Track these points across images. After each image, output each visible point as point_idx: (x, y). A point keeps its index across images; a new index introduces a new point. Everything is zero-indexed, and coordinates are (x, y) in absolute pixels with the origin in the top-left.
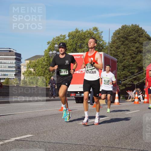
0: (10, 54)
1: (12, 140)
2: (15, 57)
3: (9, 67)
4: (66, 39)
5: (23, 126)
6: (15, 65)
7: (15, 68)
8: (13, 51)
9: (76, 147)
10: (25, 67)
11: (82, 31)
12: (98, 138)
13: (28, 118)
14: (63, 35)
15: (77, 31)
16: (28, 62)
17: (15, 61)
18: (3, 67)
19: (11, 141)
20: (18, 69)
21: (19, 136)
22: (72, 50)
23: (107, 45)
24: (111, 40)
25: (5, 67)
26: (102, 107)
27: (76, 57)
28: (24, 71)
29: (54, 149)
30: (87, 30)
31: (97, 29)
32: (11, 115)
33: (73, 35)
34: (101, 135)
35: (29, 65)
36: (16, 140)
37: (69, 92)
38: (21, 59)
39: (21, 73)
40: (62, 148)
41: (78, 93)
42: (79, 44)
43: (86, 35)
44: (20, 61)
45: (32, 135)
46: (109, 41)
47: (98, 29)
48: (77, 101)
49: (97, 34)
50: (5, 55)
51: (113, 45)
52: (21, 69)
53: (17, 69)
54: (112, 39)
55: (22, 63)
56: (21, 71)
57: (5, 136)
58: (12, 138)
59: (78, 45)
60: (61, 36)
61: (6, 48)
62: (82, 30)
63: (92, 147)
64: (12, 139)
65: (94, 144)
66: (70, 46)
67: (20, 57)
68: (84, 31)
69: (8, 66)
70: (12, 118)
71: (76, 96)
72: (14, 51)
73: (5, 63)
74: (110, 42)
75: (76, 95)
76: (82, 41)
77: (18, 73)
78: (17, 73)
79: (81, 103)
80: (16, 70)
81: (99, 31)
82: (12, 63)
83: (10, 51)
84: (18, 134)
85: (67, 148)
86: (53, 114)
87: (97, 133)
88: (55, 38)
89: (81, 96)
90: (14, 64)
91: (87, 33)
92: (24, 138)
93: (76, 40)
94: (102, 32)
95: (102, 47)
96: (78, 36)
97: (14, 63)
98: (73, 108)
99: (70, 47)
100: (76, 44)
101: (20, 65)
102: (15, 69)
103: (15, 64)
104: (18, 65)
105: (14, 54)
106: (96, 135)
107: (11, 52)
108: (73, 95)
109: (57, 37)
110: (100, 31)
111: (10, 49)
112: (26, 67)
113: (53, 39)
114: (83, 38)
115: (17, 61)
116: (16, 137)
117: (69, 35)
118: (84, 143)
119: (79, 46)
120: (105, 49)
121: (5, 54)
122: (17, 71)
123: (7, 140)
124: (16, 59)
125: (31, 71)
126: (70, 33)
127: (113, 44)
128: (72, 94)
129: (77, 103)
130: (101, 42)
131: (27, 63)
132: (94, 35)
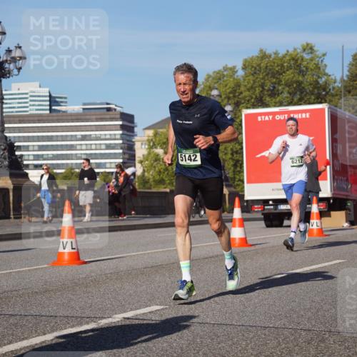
0: (108, 117)
1: (118, 320)
2: (121, 123)
3: (108, 147)
4: (237, 76)
5: (141, 286)
6: (121, 142)
7: (121, 148)
8: (115, 110)
9: (265, 335)
10: (143, 146)
11: (276, 53)
12: (318, 311)
13: (152, 267)
14: (230, 66)
15: (264, 56)
16: (151, 133)
17: (121, 132)
18: (93, 147)
19: (114, 320)
20: (129, 149)
21: (131, 310)
22: (253, 100)
23: (338, 84)
24: (348, 73)
25: (98, 147)
26: (329, 235)
27: (263, 117)
28: (143, 155)
29: (213, 339)
30: (288, 51)
31: (311, 48)
32: (114, 261)
33: (255, 65)
34: (325, 304)
35: (152, 140)
36: (124, 318)
37: (247, 201)
38: (133, 128)
39: (135, 160)
40: (233, 337)
41: (271, 202)
42: (268, 86)
43: (285, 64)
44: (133, 132)
45: (162, 307)
46: (343, 76)
47: (315, 48)
48: (269, 223)
49: (312, 60)
50: (97, 120)
51: (352, 86)
52: (134, 151)
53: (126, 151)
54: (349, 71)
55: (136, 135)
56: (134, 156)
57: (99, 309)
58: (116, 314)
59: (266, 88)
60: (225, 69)
61: (98, 102)
62: (277, 51)
63: (303, 333)
64: (116, 316)
65: (308, 326)
66: (249, 90)
67: (132, 121)
68: (280, 55)
69: (106, 144)
70: (117, 267)
71: (265, 212)
72: (118, 109)
73: (98, 138)
74: (345, 78)
75: (266, 207)
76: (277, 78)
77: (128, 159)
78: (126, 161)
79: (276, 226)
80: (124, 153)
81: (317, 53)
82: (113, 137)
83: (109, 110)
84: (129, 304)
85: (243, 335)
86: (211, 255)
87: (317, 299)
88: (211, 73)
89: (277, 211)
90: (118, 139)
91: (288, 58)
92: (143, 314)
93: (261, 76)
94: (324, 55)
95: (324, 90)
96: (267, 67)
97: (118, 137)
98: (259, 239)
99: (247, 93)
100: (262, 86)
101: (133, 142)
102: (121, 151)
103: (122, 139)
104: (128, 141)
105: (118, 116)
106: (314, 304)
107: (110, 113)
108: (257, 208)
109: (214, 72)
110: (319, 53)
111: (108, 104)
112: (147, 147)
113: (206, 77)
114: (278, 71)
115: (126, 132)
116: (125, 312)
117: (244, 65)
118: (284, 325)
119: (268, 91)
120: (333, 96)
121: (99, 117)
122: (127, 156)
123: (105, 318)
124: (122, 127)
125: (158, 155)
126: (246, 61)
127: (352, 83)
128: (256, 206)
129: (268, 226)
130: (323, 79)
131: (149, 136)
132: (305, 63)
